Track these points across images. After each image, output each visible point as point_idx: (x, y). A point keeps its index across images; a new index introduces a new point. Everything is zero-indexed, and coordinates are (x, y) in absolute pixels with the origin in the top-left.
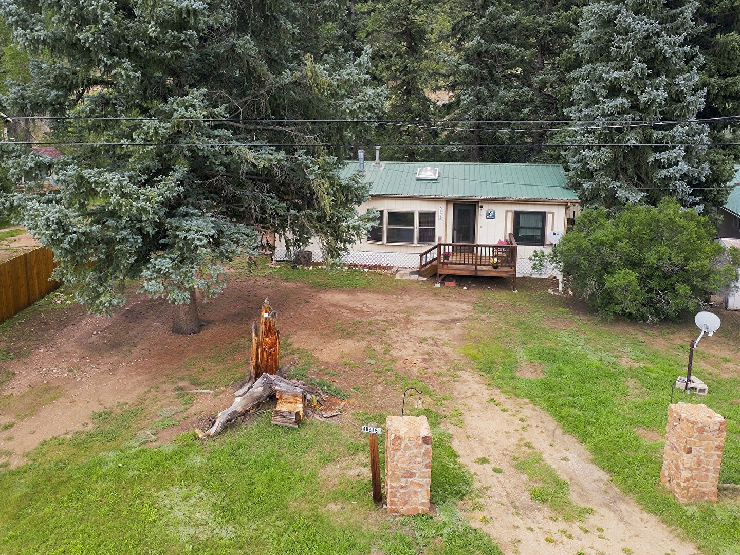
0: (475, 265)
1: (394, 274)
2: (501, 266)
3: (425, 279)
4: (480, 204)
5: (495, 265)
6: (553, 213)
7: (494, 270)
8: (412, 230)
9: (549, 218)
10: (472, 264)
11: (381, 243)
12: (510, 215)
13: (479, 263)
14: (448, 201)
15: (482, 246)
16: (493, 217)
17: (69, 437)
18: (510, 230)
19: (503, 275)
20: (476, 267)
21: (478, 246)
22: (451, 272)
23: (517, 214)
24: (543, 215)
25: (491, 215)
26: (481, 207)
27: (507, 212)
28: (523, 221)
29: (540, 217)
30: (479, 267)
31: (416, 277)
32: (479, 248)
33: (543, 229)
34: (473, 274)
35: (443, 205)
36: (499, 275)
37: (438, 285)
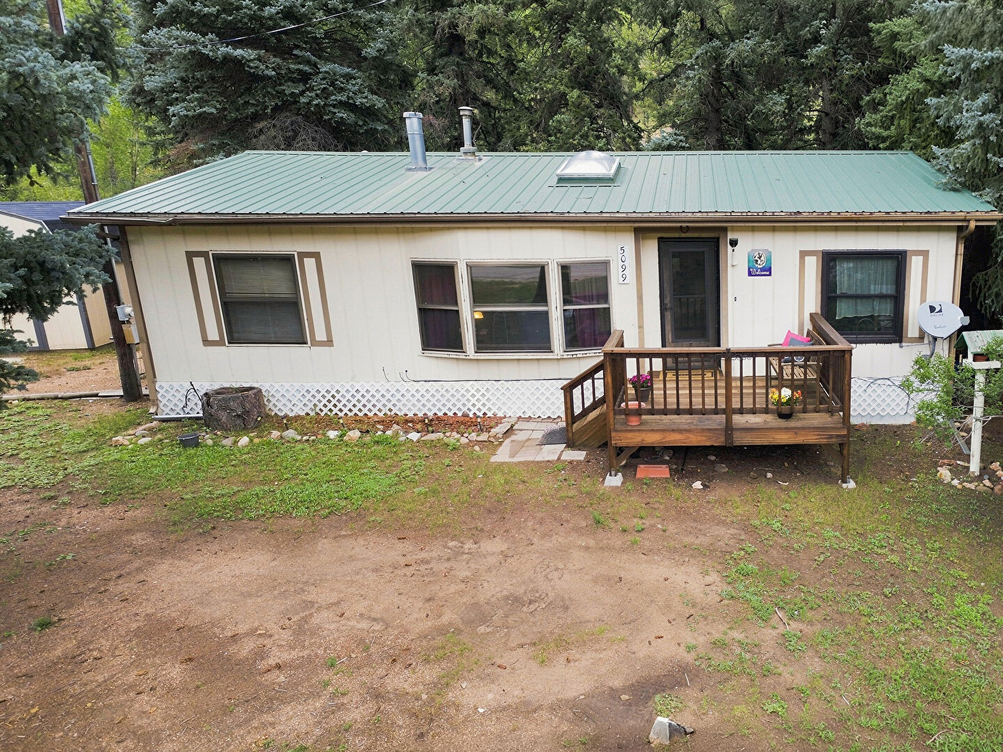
0: (724, 411)
1: (492, 445)
2: (805, 411)
3: (580, 455)
4: (730, 236)
5: (785, 409)
6: (925, 254)
7: (783, 423)
8: (545, 316)
9: (915, 266)
10: (716, 411)
11: (462, 356)
12: (813, 264)
13: (736, 404)
14: (641, 228)
15: (742, 354)
16: (767, 271)
18: (813, 303)
19: (811, 439)
20: (729, 420)
21: (730, 355)
22: (652, 439)
23: (830, 260)
24: (898, 260)
25: (761, 265)
26: (734, 243)
27: (803, 254)
28: (846, 277)
29: (890, 266)
30: (738, 419)
31: (553, 452)
32: (735, 362)
33: (898, 298)
34: (719, 441)
35: (628, 241)
36: (799, 439)
37: (615, 481)
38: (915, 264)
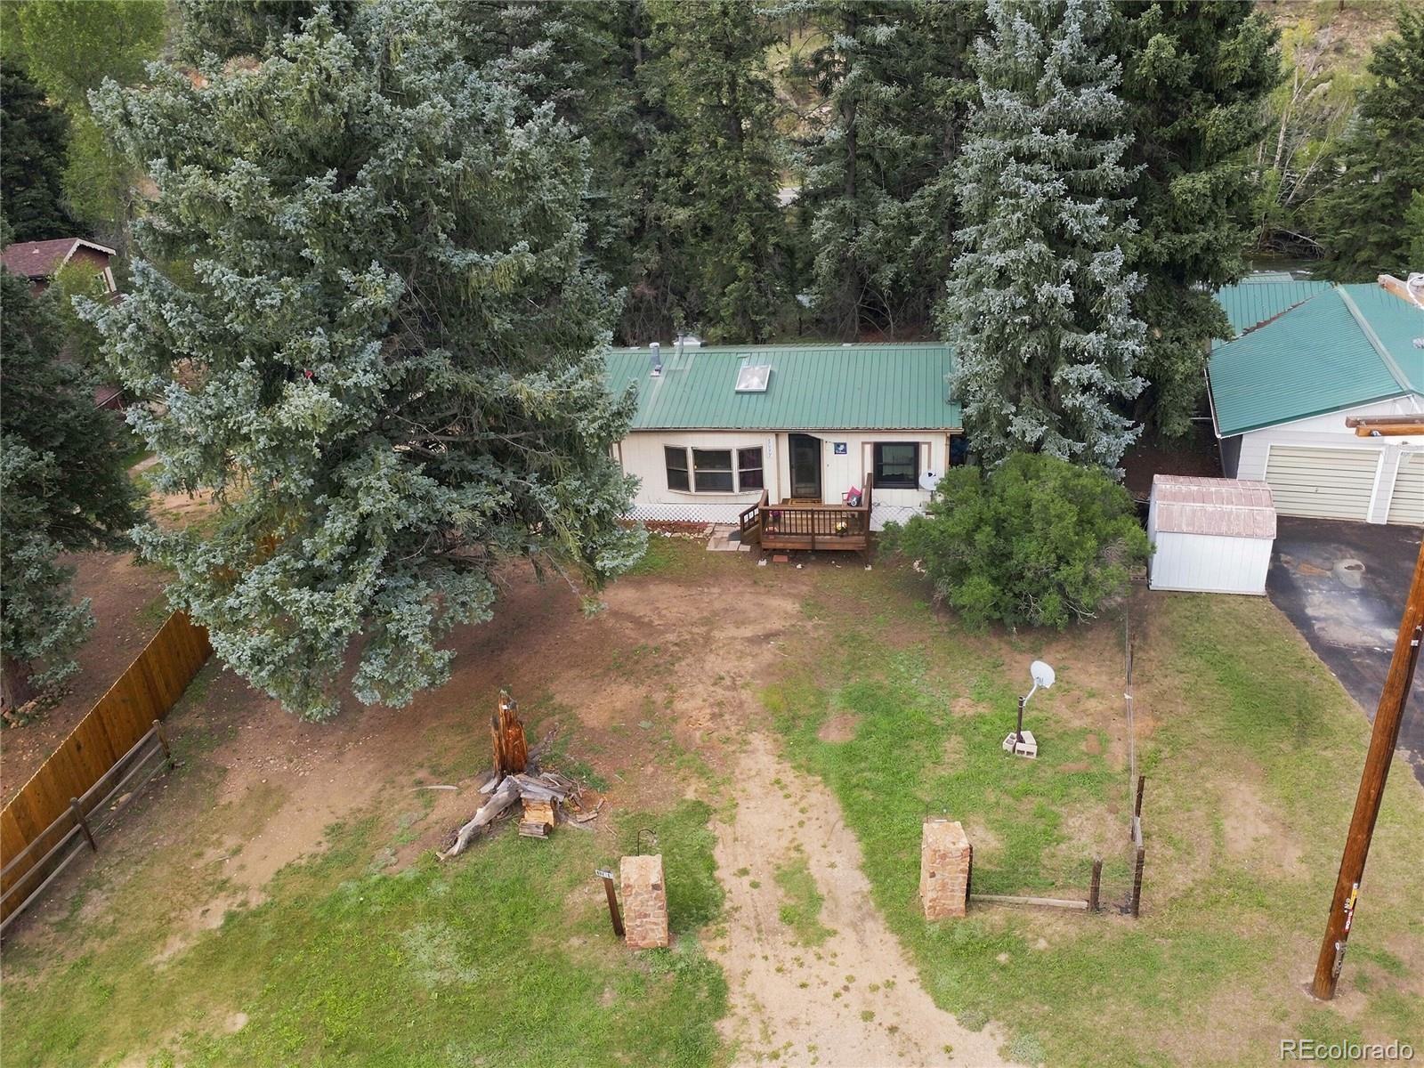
0: (811, 534)
1: (705, 540)
2: (848, 535)
3: (747, 548)
6: (929, 444)
7: (838, 540)
8: (730, 475)
10: (807, 534)
11: (689, 493)
12: (868, 449)
13: (816, 531)
14: (779, 432)
17: (303, 862)
18: (869, 468)
19: (852, 547)
20: (813, 539)
22: (779, 546)
23: (878, 447)
24: (915, 447)
25: (841, 448)
26: (827, 439)
27: (864, 443)
28: (887, 457)
29: (911, 448)
30: (817, 538)
31: (734, 545)
33: (916, 465)
34: (809, 547)
35: (772, 438)
36: (845, 547)
37: (763, 563)
38: (924, 449)
